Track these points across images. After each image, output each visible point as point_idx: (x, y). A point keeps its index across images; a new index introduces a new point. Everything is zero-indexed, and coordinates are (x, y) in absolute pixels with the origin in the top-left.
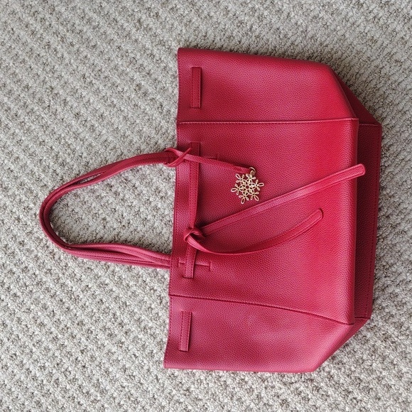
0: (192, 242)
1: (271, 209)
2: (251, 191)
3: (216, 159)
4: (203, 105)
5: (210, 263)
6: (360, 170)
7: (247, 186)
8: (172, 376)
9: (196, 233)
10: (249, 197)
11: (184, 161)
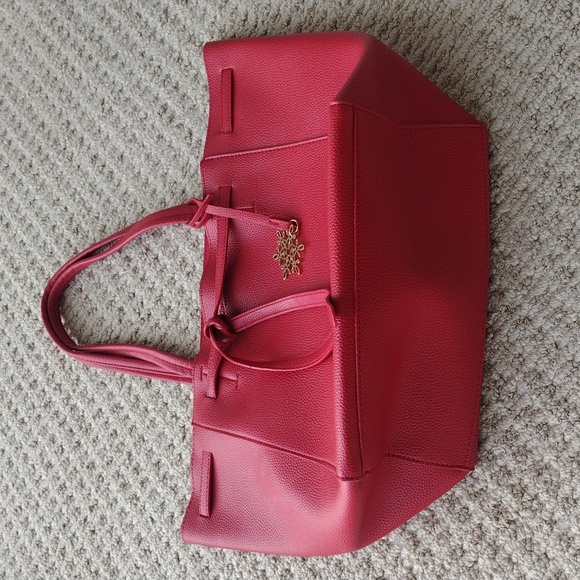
5: (237, 375)
7: (287, 250)
8: (196, 556)
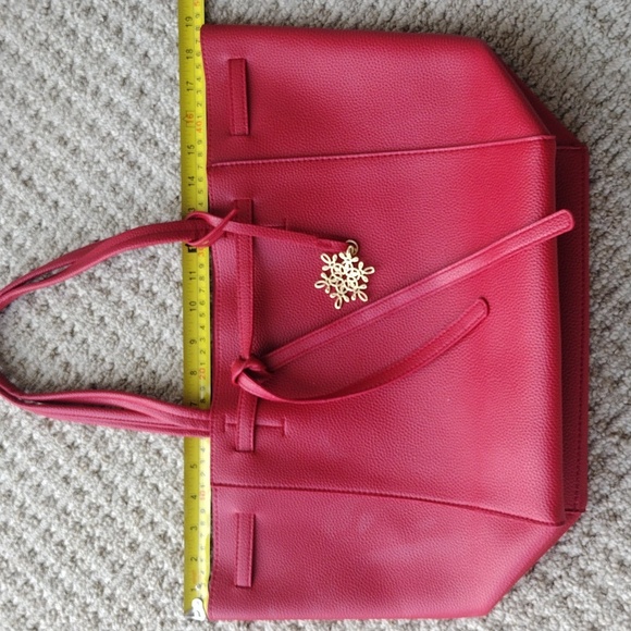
0: (248, 385)
1: (391, 313)
2: (351, 283)
3: (284, 228)
4: (253, 128)
5: (283, 422)
6: (562, 222)
7: (344, 275)
9: (255, 367)
10: (349, 294)
11: (226, 235)
